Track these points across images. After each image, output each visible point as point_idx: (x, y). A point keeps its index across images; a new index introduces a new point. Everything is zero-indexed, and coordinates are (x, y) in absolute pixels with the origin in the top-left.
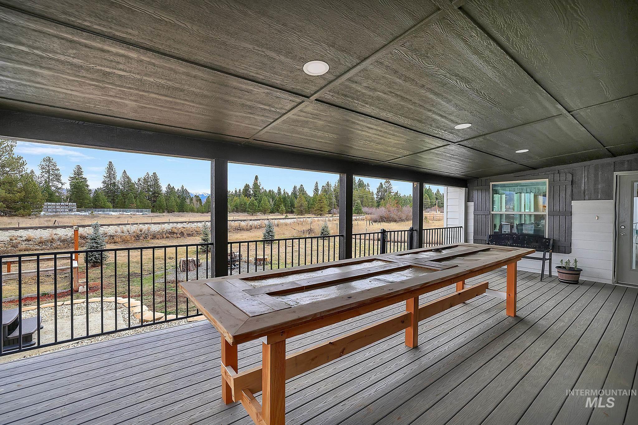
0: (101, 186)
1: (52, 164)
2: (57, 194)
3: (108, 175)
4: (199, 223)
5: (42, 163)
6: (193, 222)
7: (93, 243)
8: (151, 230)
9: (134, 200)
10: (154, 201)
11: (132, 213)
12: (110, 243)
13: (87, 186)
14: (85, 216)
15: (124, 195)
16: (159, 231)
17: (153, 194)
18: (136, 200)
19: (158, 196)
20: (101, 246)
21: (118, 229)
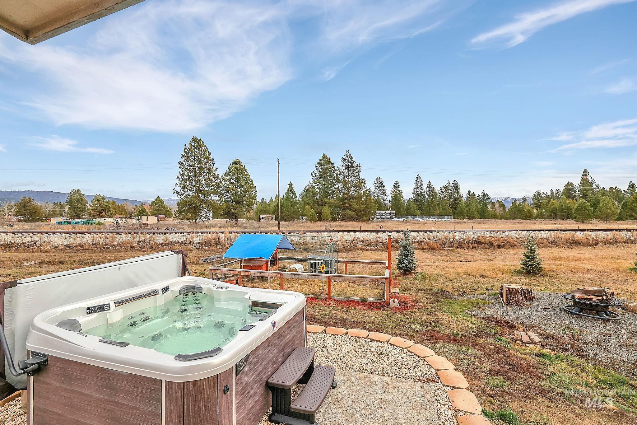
0: (412, 196)
1: (381, 182)
2: (384, 205)
3: (417, 186)
4: (510, 232)
5: (376, 182)
6: (503, 231)
7: (404, 250)
8: (456, 238)
9: (437, 208)
10: (455, 208)
11: (436, 219)
12: (419, 249)
13: (402, 197)
14: (401, 222)
15: (429, 203)
16: (465, 239)
17: (454, 201)
18: (439, 207)
19: (458, 203)
20: (411, 254)
21: (426, 235)
